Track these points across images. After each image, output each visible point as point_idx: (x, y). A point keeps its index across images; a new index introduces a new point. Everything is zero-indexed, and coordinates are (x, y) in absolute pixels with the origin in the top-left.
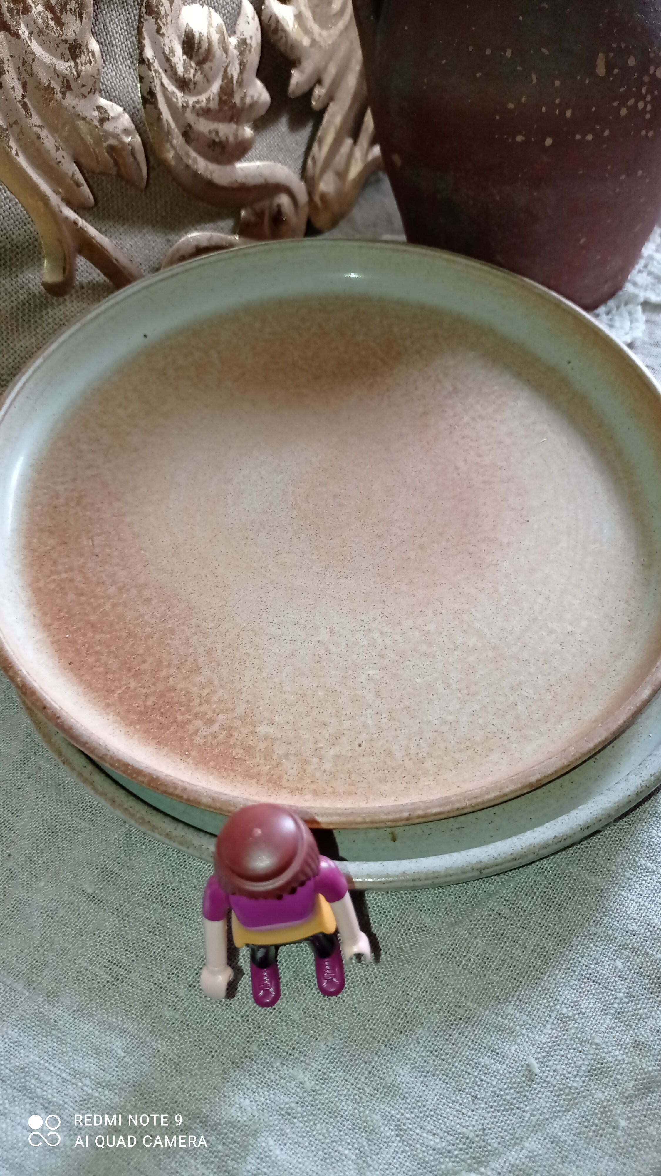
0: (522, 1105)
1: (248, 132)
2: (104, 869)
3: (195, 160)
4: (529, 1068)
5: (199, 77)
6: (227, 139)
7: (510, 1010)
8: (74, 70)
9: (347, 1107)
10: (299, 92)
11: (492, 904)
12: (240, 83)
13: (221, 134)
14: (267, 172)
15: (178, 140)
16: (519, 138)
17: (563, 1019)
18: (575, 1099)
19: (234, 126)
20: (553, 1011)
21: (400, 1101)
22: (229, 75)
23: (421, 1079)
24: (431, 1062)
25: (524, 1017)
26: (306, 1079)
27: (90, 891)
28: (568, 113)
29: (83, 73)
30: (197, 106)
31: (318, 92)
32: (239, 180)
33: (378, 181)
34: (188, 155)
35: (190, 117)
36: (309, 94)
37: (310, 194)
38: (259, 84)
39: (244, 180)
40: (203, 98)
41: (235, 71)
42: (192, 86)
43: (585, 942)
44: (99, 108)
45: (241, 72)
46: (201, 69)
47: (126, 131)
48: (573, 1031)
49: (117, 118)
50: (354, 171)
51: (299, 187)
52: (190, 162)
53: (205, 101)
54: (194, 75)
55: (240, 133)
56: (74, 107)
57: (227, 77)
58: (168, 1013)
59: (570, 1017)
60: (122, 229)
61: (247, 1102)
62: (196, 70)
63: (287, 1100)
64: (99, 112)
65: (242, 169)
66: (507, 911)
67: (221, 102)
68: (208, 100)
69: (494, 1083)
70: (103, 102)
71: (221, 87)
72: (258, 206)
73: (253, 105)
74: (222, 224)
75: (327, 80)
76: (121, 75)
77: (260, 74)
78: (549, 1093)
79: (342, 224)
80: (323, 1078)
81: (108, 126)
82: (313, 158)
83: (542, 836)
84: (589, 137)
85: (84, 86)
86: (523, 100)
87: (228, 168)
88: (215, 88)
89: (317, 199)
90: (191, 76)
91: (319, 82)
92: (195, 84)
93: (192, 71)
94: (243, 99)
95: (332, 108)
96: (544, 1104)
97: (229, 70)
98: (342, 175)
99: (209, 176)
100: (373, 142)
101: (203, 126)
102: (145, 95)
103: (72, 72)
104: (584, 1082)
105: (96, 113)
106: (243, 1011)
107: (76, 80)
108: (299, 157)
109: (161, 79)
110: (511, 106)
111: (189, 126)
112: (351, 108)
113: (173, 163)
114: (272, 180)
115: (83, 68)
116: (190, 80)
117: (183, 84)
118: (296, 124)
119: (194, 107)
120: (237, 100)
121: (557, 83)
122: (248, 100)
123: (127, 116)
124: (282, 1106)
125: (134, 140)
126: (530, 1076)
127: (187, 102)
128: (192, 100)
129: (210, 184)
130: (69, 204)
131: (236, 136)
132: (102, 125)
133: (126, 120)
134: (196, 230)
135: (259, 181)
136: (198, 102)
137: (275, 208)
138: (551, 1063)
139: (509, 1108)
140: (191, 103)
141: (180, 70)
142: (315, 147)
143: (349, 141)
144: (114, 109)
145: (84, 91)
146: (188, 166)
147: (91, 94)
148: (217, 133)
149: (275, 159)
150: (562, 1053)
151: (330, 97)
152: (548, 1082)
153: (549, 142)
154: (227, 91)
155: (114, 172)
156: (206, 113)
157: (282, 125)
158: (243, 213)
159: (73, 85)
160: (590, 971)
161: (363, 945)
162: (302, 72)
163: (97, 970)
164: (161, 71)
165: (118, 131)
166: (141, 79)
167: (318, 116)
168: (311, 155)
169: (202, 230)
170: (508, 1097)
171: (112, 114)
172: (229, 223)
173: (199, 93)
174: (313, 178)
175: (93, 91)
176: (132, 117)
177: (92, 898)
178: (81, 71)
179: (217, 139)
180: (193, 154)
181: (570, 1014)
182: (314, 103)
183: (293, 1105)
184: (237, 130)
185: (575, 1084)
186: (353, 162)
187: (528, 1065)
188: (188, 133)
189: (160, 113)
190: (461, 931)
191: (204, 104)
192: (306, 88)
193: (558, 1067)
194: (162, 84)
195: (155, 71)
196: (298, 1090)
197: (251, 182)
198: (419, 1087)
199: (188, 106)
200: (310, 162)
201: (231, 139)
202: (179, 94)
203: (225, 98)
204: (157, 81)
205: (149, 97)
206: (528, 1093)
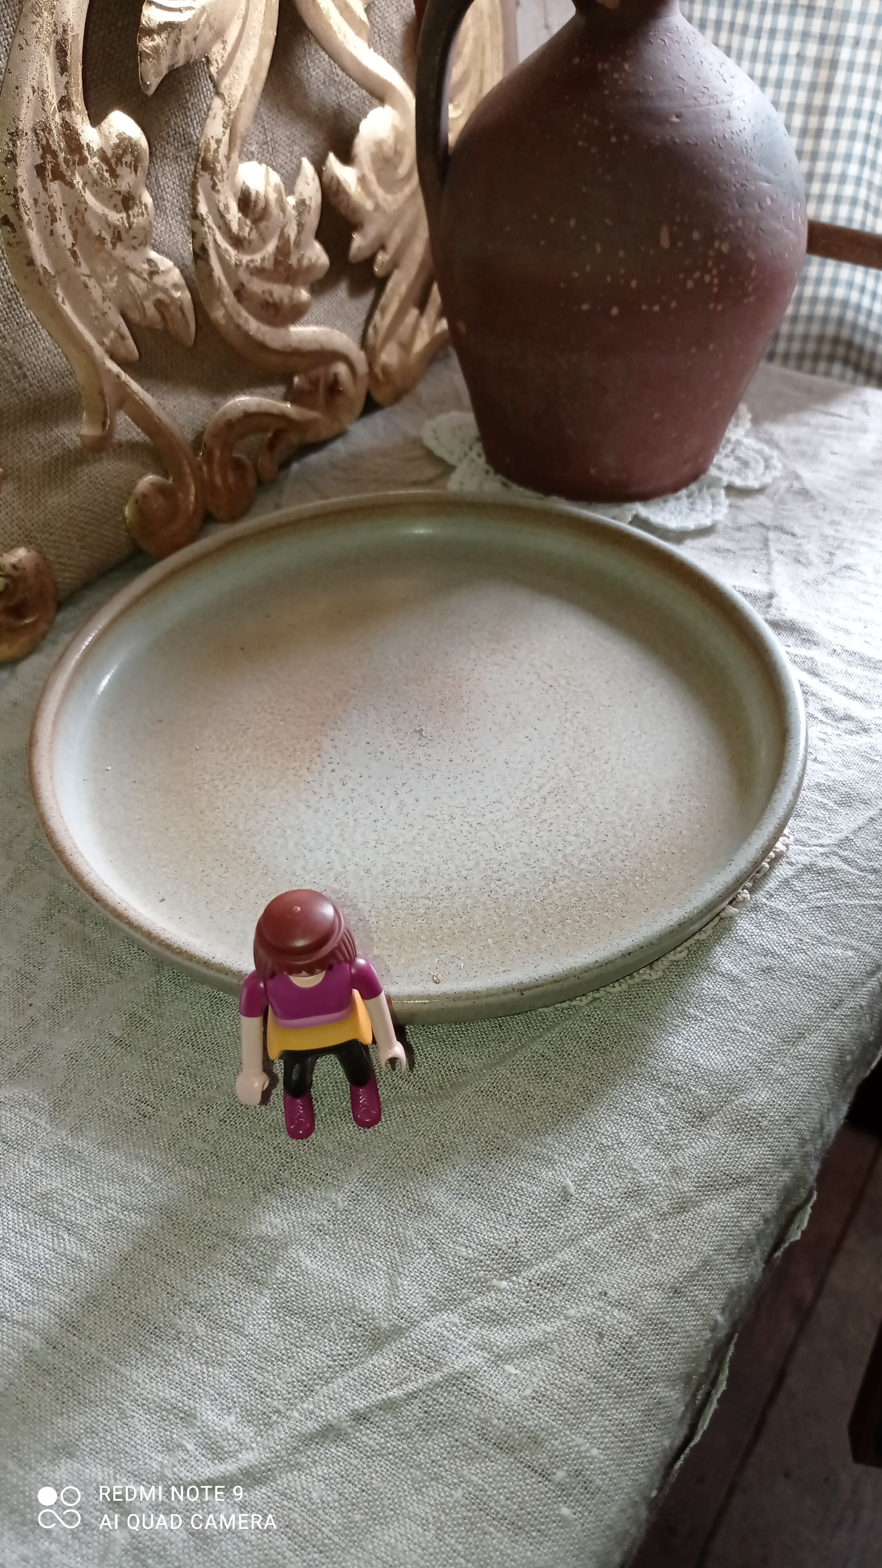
0: (556, 1222)
1: (304, 294)
2: (132, 1015)
3: (246, 320)
4: (565, 1189)
5: (254, 235)
6: (281, 301)
7: (549, 1140)
8: (126, 222)
9: (380, 1226)
10: (361, 257)
11: (535, 1046)
12: (298, 244)
13: (276, 295)
14: (323, 338)
15: (229, 298)
16: (585, 307)
17: (602, 1148)
18: (610, 1217)
19: (289, 288)
20: (592, 1142)
21: (433, 1218)
22: (286, 236)
23: (457, 1200)
24: (467, 1185)
25: (564, 1147)
26: (339, 1199)
27: (117, 1034)
28: (634, 284)
29: (134, 225)
30: (251, 265)
31: (382, 258)
32: (293, 345)
33: (447, 356)
34: (239, 315)
35: (243, 276)
36: (370, 260)
37: (371, 363)
38: (317, 246)
39: (298, 345)
40: (258, 257)
41: (292, 232)
42: (246, 244)
43: (629, 1082)
44: (150, 261)
45: (299, 233)
46: (257, 228)
47: (176, 286)
48: (612, 1158)
49: (166, 272)
50: (420, 343)
51: (358, 356)
52: (241, 322)
53: (259, 260)
54: (249, 234)
55: (295, 296)
56: (124, 258)
57: (283, 238)
58: (197, 1144)
59: (608, 1146)
60: (165, 388)
61: (278, 1220)
62: (251, 229)
63: (319, 1217)
64: (149, 265)
65: (296, 334)
66: (552, 1054)
67: (277, 262)
68: (263, 260)
69: (530, 1203)
70: (153, 255)
71: (277, 248)
72: (313, 374)
73: (311, 267)
74: (272, 390)
75: (392, 246)
76: (170, 231)
77: (320, 235)
78: (584, 1213)
79: (407, 401)
80: (356, 1199)
81: (157, 280)
82: (375, 327)
83: (584, 960)
84: (656, 308)
85: (134, 238)
86: (588, 268)
87: (281, 331)
88: (271, 247)
89: (378, 370)
90: (246, 234)
91: (383, 247)
92: (250, 242)
93: (247, 229)
94: (300, 260)
95: (396, 276)
96: (578, 1221)
97: (286, 230)
98: (406, 347)
99: (261, 338)
100: (441, 314)
101: (257, 286)
102: (197, 250)
103: (123, 223)
104: (619, 1202)
105: (146, 266)
106: (276, 1143)
107: (127, 232)
108: (359, 324)
109: (214, 236)
110: (576, 274)
111: (242, 285)
112: (417, 276)
113: (223, 322)
114: (329, 347)
115: (135, 221)
116: (245, 238)
117: (237, 242)
118: (356, 290)
119: (247, 266)
120: (293, 261)
121: (621, 254)
122: (305, 262)
123: (177, 271)
124: (314, 1223)
125: (183, 295)
126: (566, 1195)
127: (241, 261)
128: (245, 258)
129: (261, 346)
130: (113, 357)
131: (291, 298)
132: (151, 278)
133: (176, 275)
134: (244, 393)
135: (315, 346)
136: (252, 261)
137: (332, 377)
138: (588, 1186)
139: (544, 1224)
140: (244, 261)
141: (235, 227)
142: (377, 316)
143: (414, 312)
144: (164, 263)
145: (135, 242)
146: (238, 327)
147: (142, 247)
148: (271, 294)
149: (333, 325)
150: (599, 1178)
151: (395, 264)
152: (584, 1203)
153: (615, 311)
154: (283, 251)
155: (160, 326)
156: (259, 272)
157: (342, 291)
158: (296, 380)
159: (124, 236)
160: (632, 1107)
161: (398, 1050)
162: (364, 236)
163: (124, 1108)
164: (214, 227)
165: (168, 286)
166: (194, 234)
167: (380, 283)
168: (372, 324)
169: (251, 394)
170: (543, 1215)
171: (162, 268)
172: (281, 390)
173: (254, 252)
174: (374, 348)
175: (144, 244)
176: (182, 271)
177: (119, 1042)
178: (133, 223)
179: (271, 300)
180: (245, 313)
181: (610, 1144)
182: (376, 269)
183: (325, 1222)
184: (292, 293)
185: (611, 1204)
186: (419, 334)
187: (564, 1187)
188: (240, 292)
189: (211, 270)
190: (502, 1070)
191: (258, 263)
192: (367, 253)
193: (595, 1190)
194: (215, 240)
195: (209, 227)
196: (331, 1209)
197: (306, 347)
198: (452, 1208)
199: (241, 265)
200: (371, 331)
201: (286, 300)
202: (232, 252)
203: (281, 258)
204: (210, 237)
205: (200, 253)
206: (563, 1212)
